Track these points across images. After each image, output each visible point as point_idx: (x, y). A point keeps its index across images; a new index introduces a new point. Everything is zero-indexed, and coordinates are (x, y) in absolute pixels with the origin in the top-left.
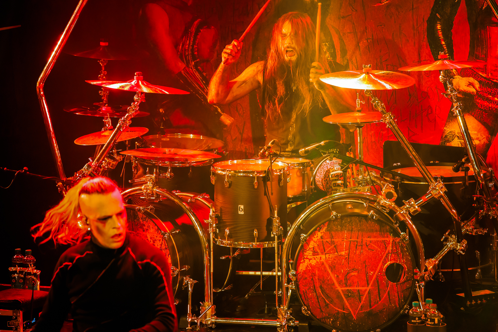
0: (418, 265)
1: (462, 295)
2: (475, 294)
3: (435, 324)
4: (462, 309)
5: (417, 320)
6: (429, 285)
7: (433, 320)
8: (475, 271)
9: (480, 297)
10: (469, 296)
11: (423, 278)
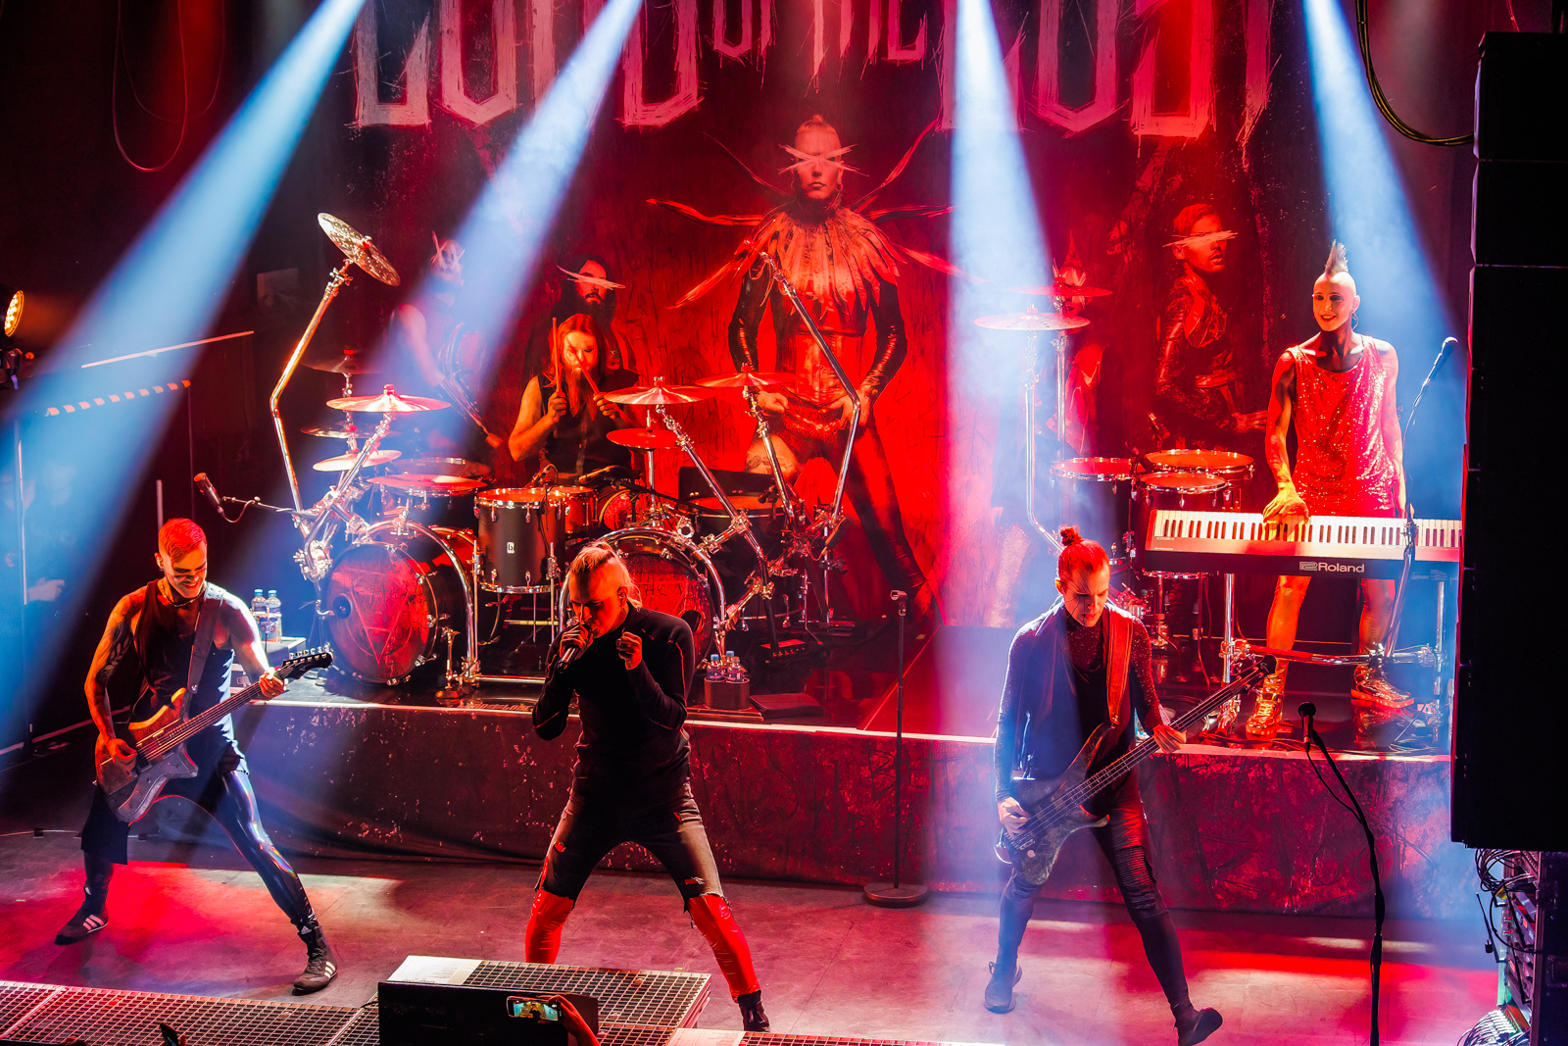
0: (717, 612)
1: (768, 646)
2: (782, 645)
3: (736, 681)
4: (767, 662)
5: (716, 677)
6: (730, 636)
7: (735, 676)
8: (784, 618)
9: (788, 648)
10: (775, 648)
11: (723, 627)
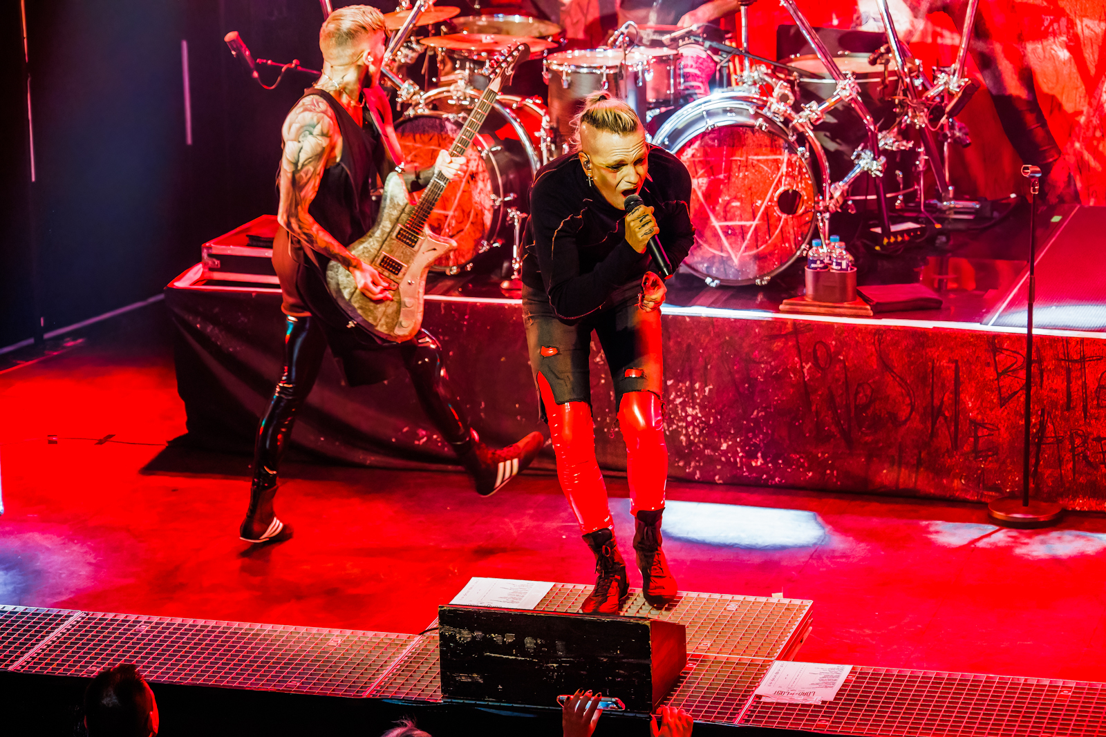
0: (821, 192)
1: (878, 230)
2: (894, 228)
3: (842, 269)
4: (877, 248)
5: (819, 265)
6: (834, 218)
7: (839, 264)
8: (896, 198)
9: (902, 233)
10: (887, 233)
11: (827, 209)
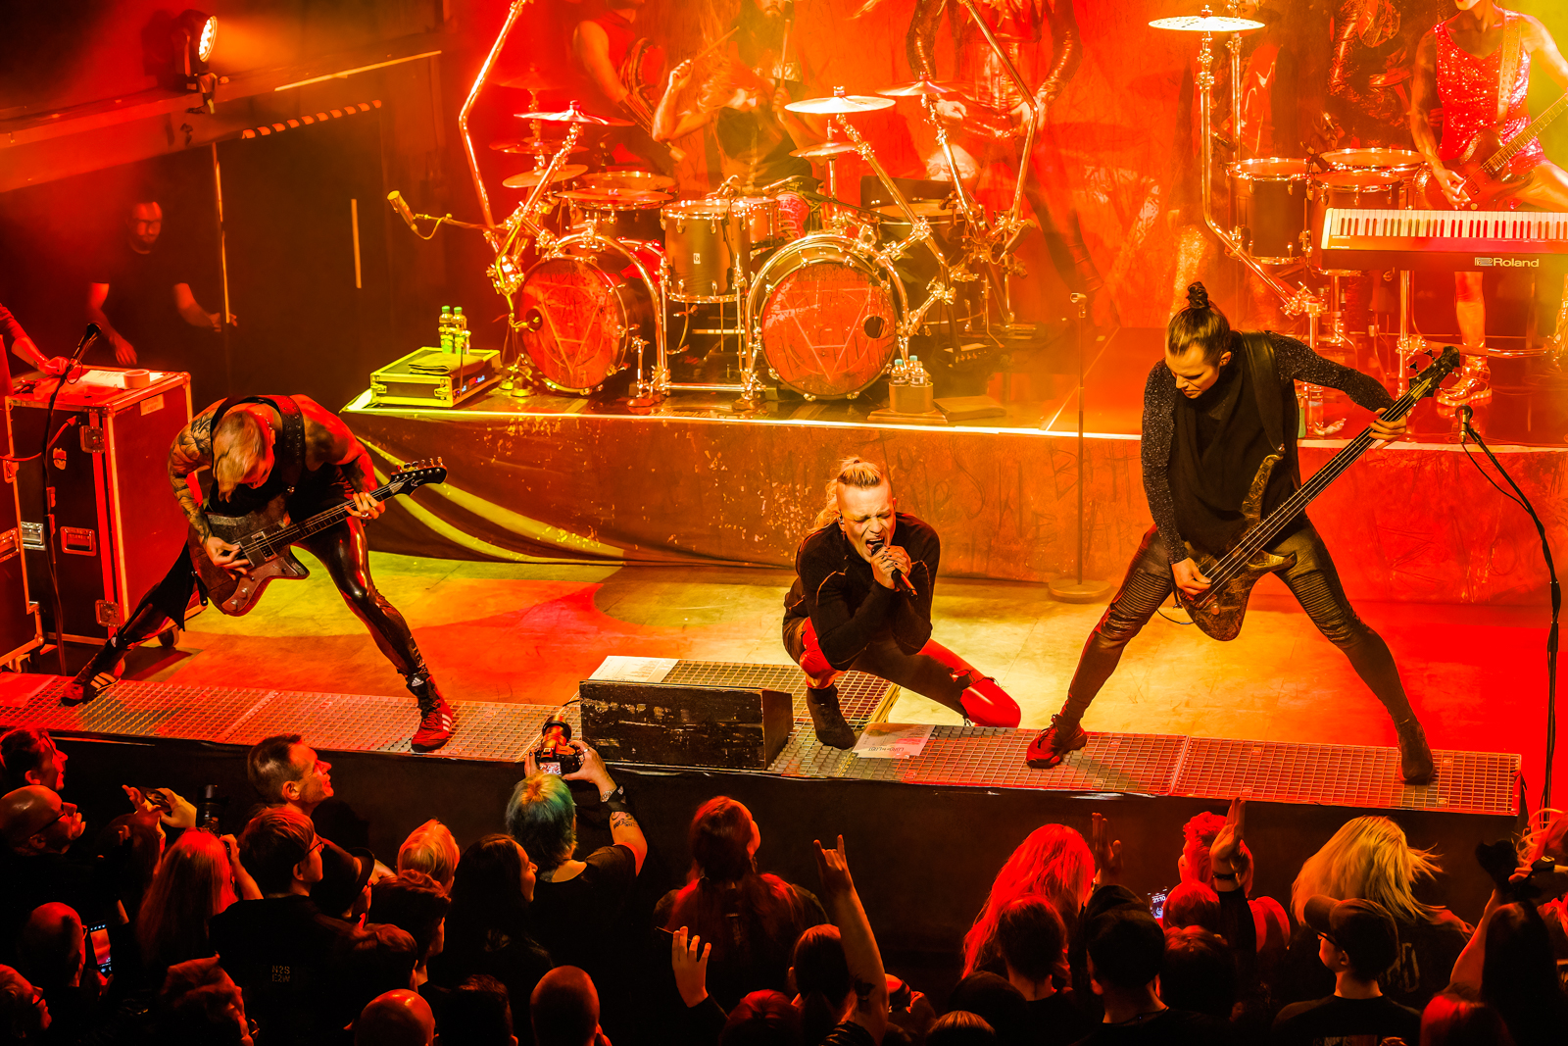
0: (901, 318)
1: (950, 350)
2: (964, 348)
3: (920, 384)
4: (950, 366)
5: (900, 381)
6: (913, 340)
7: (917, 380)
8: (965, 323)
9: (970, 352)
10: (957, 350)
11: (906, 332)
